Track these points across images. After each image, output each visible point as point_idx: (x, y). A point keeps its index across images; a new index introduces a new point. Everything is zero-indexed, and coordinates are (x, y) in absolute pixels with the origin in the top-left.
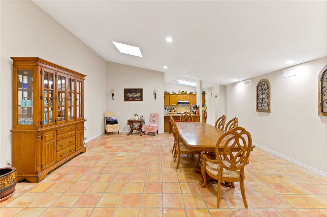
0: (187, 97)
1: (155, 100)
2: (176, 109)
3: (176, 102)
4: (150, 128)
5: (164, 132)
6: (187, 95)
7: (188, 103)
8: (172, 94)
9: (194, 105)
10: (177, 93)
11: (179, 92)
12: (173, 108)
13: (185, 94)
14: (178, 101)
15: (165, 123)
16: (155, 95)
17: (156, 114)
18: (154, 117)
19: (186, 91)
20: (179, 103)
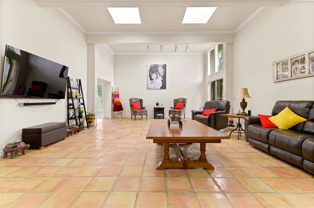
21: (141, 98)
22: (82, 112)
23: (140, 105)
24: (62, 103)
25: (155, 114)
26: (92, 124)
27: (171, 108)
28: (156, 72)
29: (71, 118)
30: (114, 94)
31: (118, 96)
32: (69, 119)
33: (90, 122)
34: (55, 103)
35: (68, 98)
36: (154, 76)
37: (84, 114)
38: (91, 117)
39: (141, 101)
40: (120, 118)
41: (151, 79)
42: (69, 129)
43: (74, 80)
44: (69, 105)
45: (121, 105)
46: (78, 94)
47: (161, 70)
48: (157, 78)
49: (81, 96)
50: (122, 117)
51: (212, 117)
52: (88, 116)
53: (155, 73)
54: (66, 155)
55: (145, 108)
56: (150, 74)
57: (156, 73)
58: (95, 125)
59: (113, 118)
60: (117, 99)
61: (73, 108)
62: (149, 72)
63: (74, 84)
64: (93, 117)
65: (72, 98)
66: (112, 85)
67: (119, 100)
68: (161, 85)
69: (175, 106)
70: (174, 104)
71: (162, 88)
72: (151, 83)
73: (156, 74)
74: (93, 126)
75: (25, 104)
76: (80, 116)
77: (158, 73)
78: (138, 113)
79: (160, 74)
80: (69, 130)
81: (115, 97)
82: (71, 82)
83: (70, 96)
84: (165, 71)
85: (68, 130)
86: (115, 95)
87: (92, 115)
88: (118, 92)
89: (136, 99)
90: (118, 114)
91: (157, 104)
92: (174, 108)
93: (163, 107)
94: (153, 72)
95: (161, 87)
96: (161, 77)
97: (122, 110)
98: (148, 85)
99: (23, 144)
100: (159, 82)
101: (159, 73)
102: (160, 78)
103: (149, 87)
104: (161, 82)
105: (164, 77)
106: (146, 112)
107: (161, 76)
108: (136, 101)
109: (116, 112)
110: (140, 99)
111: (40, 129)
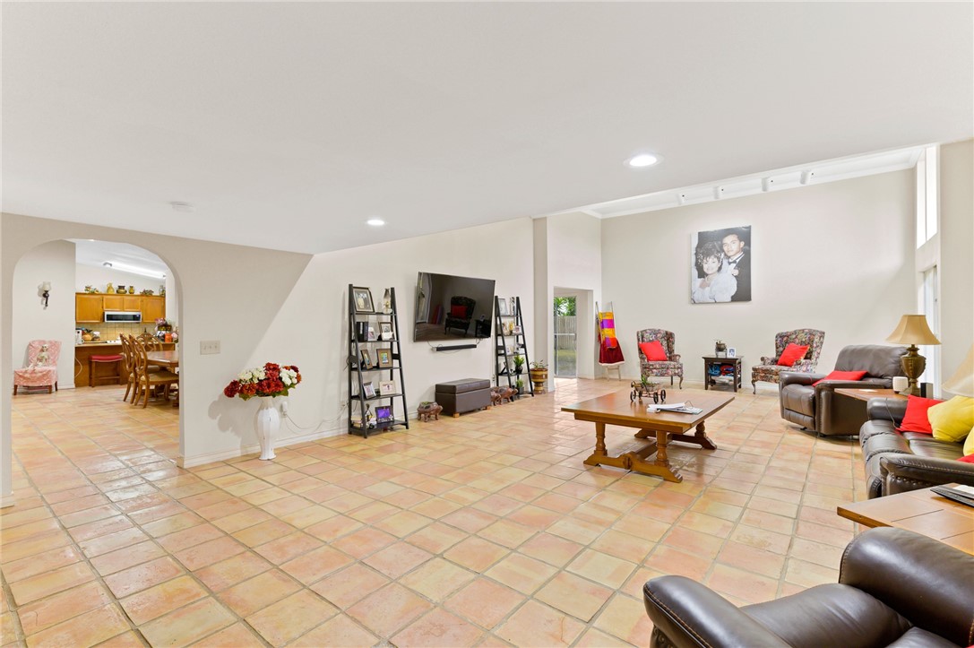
0: (134, 301)
1: (45, 309)
2: (97, 333)
3: (100, 315)
4: (34, 375)
5: (74, 386)
6: (134, 298)
7: (135, 318)
8: (85, 294)
9: (160, 322)
10: (102, 290)
11: (110, 288)
12: (89, 332)
13: (128, 293)
14: (106, 313)
15: (76, 364)
16: (45, 295)
17: (51, 342)
18: (42, 351)
19: (131, 287)
20: (110, 318)
21: (670, 330)
22: (522, 363)
23: (665, 348)
24: (487, 345)
25: (707, 375)
26: (541, 388)
27: (762, 359)
28: (718, 252)
29: (502, 374)
30: (601, 318)
31: (611, 324)
32: (499, 374)
33: (537, 384)
34: (474, 346)
35: (497, 335)
36: (710, 265)
37: (524, 366)
38: (540, 373)
39: (669, 337)
40: (615, 380)
41: (702, 274)
42: (496, 392)
43: (508, 301)
44: (498, 348)
45: (618, 347)
46: (514, 327)
47: (732, 245)
48: (720, 269)
49: (520, 331)
50: (622, 378)
51: (823, 394)
52: (533, 370)
53: (712, 257)
54: (482, 428)
55: (678, 358)
56: (697, 259)
57: (715, 256)
58: (549, 390)
59: (599, 379)
60: (607, 332)
61: (505, 354)
62: (696, 254)
63: (506, 307)
64: (544, 373)
65: (502, 335)
66: (597, 297)
67: (614, 333)
68: (733, 290)
69: (779, 353)
70: (777, 348)
71: (735, 299)
72: (702, 286)
73: (716, 260)
74: (544, 392)
75: (439, 349)
76: (518, 371)
77: (723, 254)
78: (654, 370)
79: (729, 257)
80: (496, 395)
81: (603, 327)
82: (502, 305)
83: (499, 332)
84: (747, 247)
85: (493, 394)
86: (602, 323)
87: (541, 370)
88: (612, 314)
89: (656, 332)
90: (609, 369)
91: (720, 348)
92: (775, 362)
93: (735, 357)
94: (708, 254)
95: (732, 297)
96: (735, 265)
97: (621, 359)
98: (692, 293)
99: (435, 406)
100: (727, 282)
101: (725, 255)
102: (731, 270)
103: (697, 297)
104: (734, 282)
105: (744, 266)
106: (678, 368)
107: (735, 262)
108: (656, 338)
109: (604, 364)
110: (667, 333)
111: (454, 387)
